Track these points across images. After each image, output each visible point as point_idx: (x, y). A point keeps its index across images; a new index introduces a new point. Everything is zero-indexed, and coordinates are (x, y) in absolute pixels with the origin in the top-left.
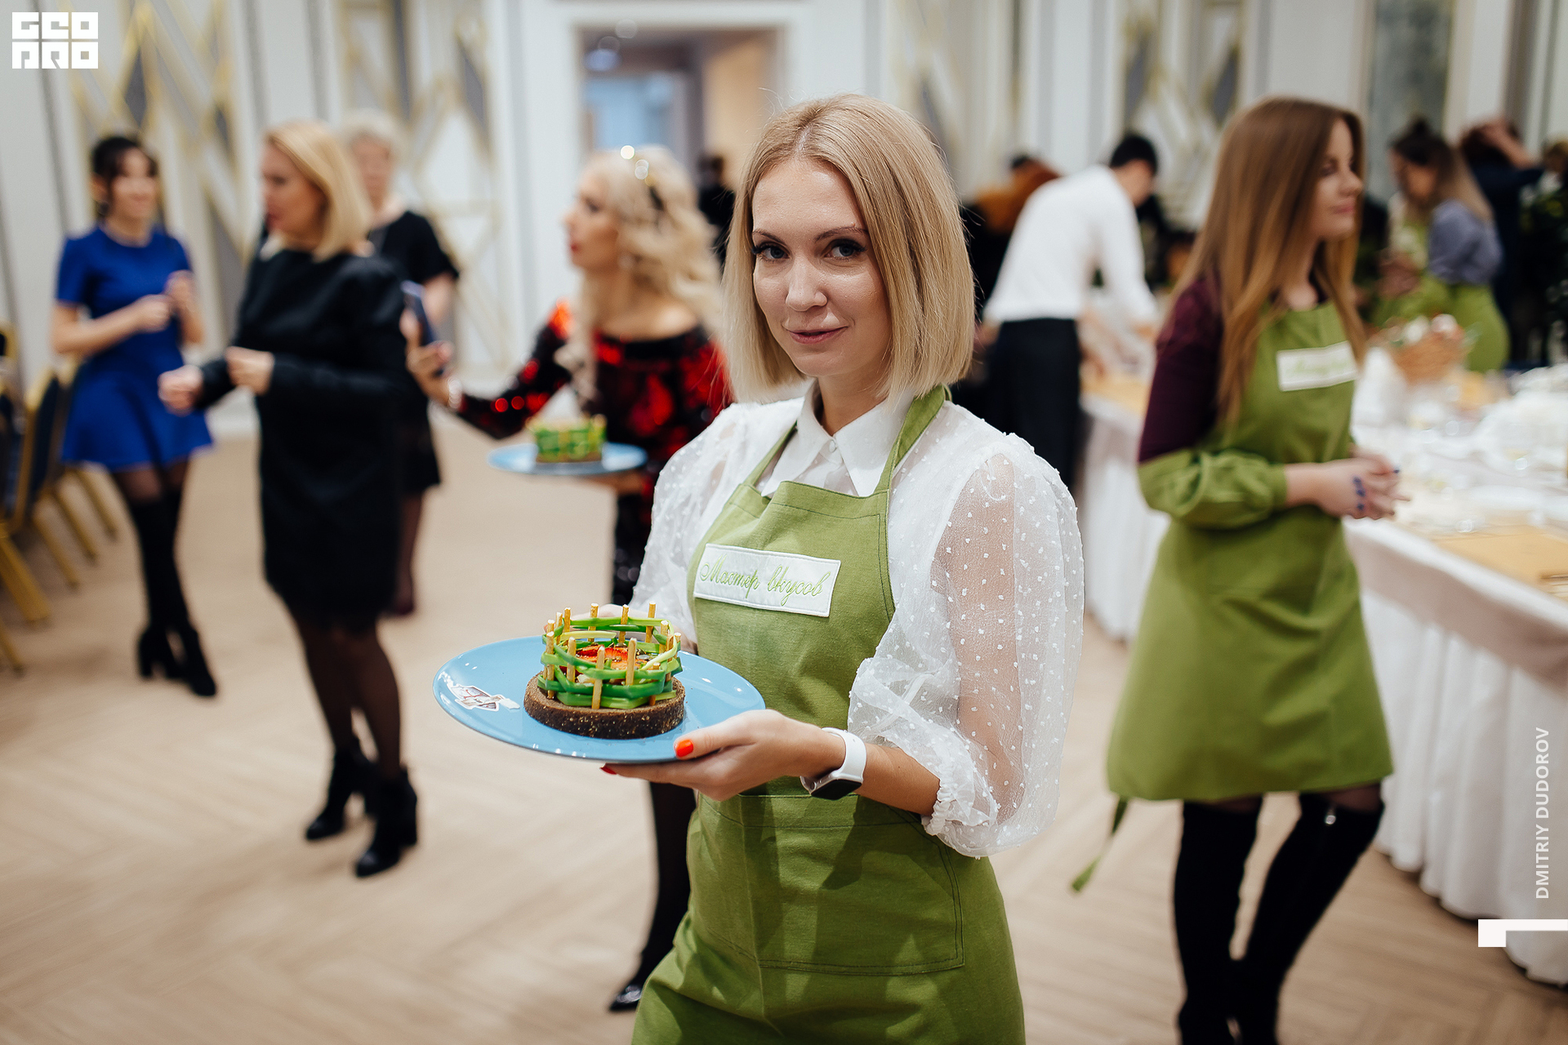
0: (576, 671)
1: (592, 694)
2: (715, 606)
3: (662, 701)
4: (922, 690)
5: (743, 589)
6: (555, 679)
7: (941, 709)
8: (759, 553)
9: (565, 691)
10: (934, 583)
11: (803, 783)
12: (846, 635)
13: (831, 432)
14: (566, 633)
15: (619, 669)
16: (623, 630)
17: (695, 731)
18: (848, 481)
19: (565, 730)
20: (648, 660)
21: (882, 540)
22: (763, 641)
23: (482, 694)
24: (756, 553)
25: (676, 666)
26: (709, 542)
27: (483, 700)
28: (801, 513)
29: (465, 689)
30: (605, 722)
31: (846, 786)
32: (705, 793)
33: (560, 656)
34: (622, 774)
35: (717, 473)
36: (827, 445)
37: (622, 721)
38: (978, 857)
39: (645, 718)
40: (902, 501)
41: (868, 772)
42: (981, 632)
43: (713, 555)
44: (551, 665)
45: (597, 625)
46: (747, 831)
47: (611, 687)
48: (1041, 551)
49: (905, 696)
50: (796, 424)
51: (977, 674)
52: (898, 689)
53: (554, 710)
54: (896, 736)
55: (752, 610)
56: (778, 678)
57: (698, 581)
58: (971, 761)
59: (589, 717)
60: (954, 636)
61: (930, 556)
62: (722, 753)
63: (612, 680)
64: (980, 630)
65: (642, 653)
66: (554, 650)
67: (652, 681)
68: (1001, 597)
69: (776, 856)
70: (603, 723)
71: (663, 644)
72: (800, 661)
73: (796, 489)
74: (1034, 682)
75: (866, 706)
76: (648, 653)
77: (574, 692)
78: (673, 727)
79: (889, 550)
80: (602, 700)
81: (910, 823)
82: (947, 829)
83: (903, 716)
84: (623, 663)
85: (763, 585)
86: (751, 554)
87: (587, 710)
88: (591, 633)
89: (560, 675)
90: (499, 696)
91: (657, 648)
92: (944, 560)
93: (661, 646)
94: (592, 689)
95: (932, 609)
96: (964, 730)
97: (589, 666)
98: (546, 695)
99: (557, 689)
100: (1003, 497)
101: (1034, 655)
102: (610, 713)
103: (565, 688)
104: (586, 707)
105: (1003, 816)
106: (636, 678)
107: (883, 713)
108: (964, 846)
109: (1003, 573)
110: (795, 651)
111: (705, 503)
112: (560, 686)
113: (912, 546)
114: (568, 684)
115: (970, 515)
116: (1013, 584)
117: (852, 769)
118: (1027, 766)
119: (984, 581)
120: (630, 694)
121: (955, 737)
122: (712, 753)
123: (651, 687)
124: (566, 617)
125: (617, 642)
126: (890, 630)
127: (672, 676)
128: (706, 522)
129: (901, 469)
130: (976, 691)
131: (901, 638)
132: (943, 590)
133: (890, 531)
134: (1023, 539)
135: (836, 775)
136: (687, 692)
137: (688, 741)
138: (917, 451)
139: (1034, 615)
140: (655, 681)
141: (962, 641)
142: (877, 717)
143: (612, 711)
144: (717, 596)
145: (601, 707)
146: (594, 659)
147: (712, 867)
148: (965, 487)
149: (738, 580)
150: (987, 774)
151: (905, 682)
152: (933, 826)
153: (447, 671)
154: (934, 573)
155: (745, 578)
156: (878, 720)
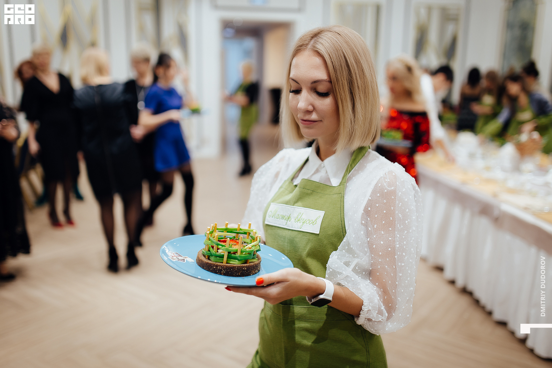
0: (218, 248)
1: (223, 258)
2: (274, 228)
3: (252, 262)
4: (356, 266)
5: (285, 222)
6: (209, 251)
7: (364, 273)
8: (292, 207)
9: (212, 256)
10: (363, 222)
11: (307, 299)
12: (325, 242)
13: (322, 160)
14: (215, 233)
15: (234, 248)
16: (238, 233)
17: (264, 275)
18: (329, 180)
19: (212, 271)
20: (247, 245)
21: (342, 203)
22: (292, 242)
23: (180, 256)
24: (291, 207)
25: (258, 248)
26: (273, 202)
27: (180, 258)
28: (309, 192)
29: (173, 253)
30: (228, 269)
31: (325, 302)
32: (267, 301)
33: (212, 241)
34: (233, 291)
35: (277, 175)
36: (320, 165)
37: (235, 269)
38: (378, 335)
39: (244, 268)
40: (350, 188)
41: (335, 296)
42: (382, 243)
43: (273, 207)
44: (208, 245)
45: (227, 230)
46: (283, 320)
47: (231, 255)
48: (407, 210)
49: (349, 267)
50: (308, 158)
51: (380, 260)
52: (347, 264)
53: (208, 263)
54: (346, 283)
55: (288, 230)
56: (298, 258)
57: (267, 217)
58: (377, 294)
59: (221, 267)
60: (370, 245)
61: (361, 211)
62: (275, 285)
63: (232, 252)
64: (381, 242)
65: (245, 243)
66: (209, 239)
67: (248, 254)
68: (390, 229)
69: (295, 330)
70: (227, 269)
71: (253, 239)
72: (307, 251)
73: (308, 182)
74: (403, 264)
75: (334, 270)
76: (247, 243)
77: (216, 256)
78: (256, 273)
79: (345, 208)
80: (227, 260)
81: (350, 320)
82: (366, 322)
83: (349, 275)
84: (237, 246)
85: (293, 220)
86: (289, 207)
87: (221, 264)
88: (225, 234)
89: (211, 249)
90: (186, 257)
91: (251, 241)
92: (367, 212)
93: (253, 240)
94: (223, 255)
95: (362, 233)
96: (373, 282)
97: (223, 246)
98: (205, 257)
99: (210, 255)
100: (392, 188)
101: (404, 253)
102: (230, 266)
103: (213, 255)
104: (221, 263)
105: (388, 318)
106: (242, 252)
107: (340, 273)
108: (372, 329)
109: (391, 219)
110: (305, 247)
111: (271, 187)
112: (211, 254)
113: (354, 206)
114: (214, 253)
115: (378, 195)
116: (395, 224)
117: (327, 295)
118: (399, 299)
119: (384, 222)
120: (239, 258)
121: (369, 284)
122: (271, 284)
123: (248, 256)
124: (215, 226)
125: (235, 238)
126: (344, 240)
127: (256, 252)
128: (272, 194)
129: (350, 175)
130: (379, 267)
131: (349, 244)
132: (366, 225)
133: (345, 200)
134: (400, 206)
135: (321, 297)
136: (262, 259)
137: (262, 278)
138: (357, 169)
139: (404, 237)
140: (249, 254)
141: (374, 246)
142: (338, 275)
143: (231, 265)
144: (274, 224)
145: (227, 263)
146: (225, 243)
147: (268, 333)
148: (377, 183)
149: (283, 218)
150: (382, 300)
151: (349, 262)
152: (360, 320)
153: (166, 246)
154: (363, 218)
155: (286, 217)
156: (339, 276)
